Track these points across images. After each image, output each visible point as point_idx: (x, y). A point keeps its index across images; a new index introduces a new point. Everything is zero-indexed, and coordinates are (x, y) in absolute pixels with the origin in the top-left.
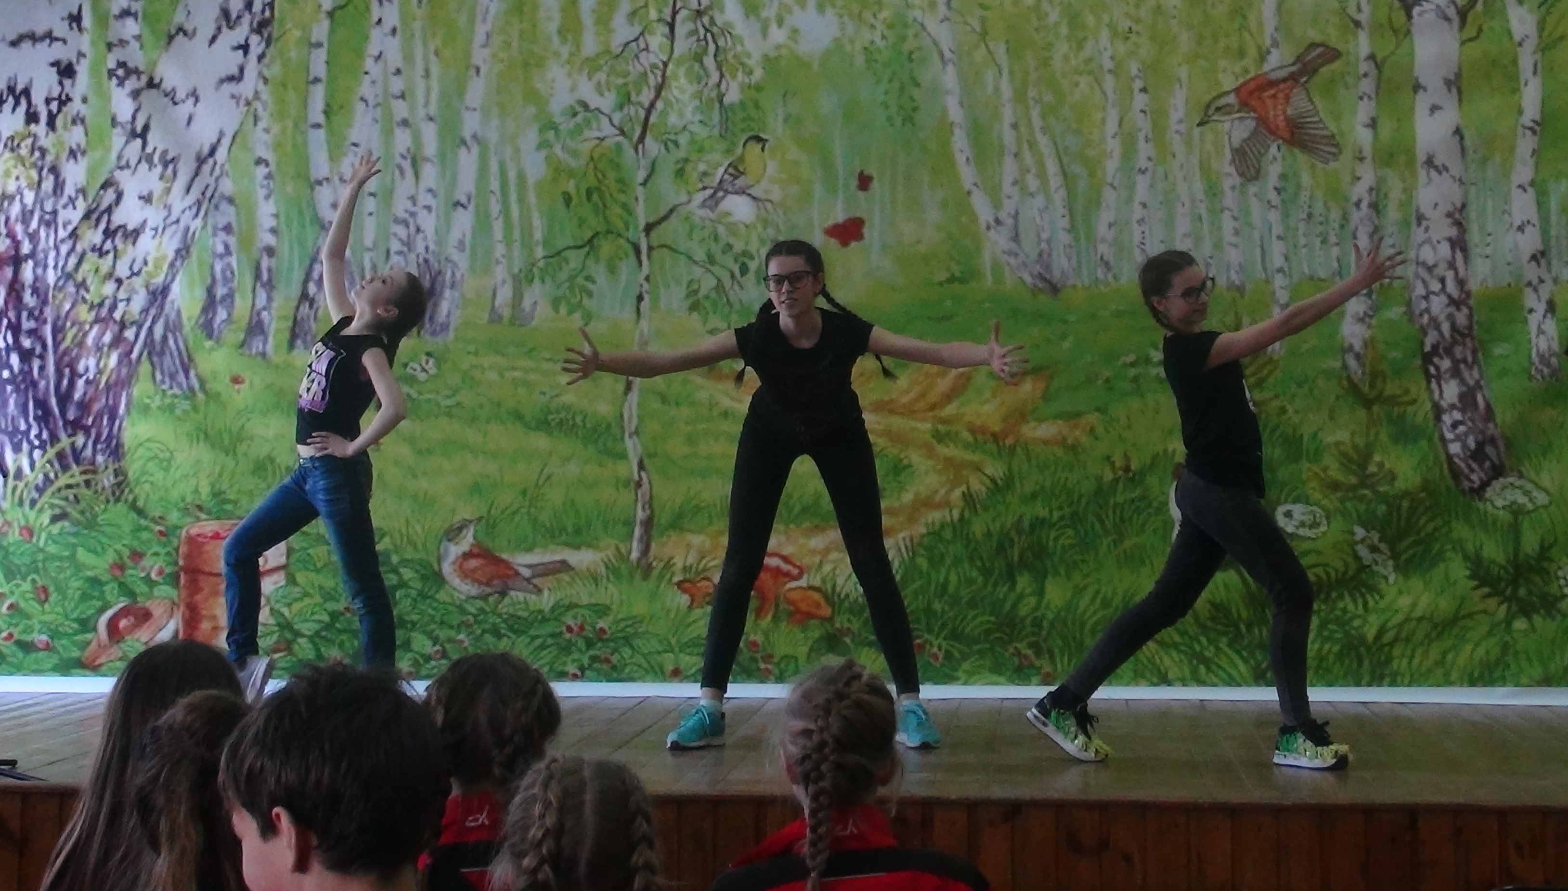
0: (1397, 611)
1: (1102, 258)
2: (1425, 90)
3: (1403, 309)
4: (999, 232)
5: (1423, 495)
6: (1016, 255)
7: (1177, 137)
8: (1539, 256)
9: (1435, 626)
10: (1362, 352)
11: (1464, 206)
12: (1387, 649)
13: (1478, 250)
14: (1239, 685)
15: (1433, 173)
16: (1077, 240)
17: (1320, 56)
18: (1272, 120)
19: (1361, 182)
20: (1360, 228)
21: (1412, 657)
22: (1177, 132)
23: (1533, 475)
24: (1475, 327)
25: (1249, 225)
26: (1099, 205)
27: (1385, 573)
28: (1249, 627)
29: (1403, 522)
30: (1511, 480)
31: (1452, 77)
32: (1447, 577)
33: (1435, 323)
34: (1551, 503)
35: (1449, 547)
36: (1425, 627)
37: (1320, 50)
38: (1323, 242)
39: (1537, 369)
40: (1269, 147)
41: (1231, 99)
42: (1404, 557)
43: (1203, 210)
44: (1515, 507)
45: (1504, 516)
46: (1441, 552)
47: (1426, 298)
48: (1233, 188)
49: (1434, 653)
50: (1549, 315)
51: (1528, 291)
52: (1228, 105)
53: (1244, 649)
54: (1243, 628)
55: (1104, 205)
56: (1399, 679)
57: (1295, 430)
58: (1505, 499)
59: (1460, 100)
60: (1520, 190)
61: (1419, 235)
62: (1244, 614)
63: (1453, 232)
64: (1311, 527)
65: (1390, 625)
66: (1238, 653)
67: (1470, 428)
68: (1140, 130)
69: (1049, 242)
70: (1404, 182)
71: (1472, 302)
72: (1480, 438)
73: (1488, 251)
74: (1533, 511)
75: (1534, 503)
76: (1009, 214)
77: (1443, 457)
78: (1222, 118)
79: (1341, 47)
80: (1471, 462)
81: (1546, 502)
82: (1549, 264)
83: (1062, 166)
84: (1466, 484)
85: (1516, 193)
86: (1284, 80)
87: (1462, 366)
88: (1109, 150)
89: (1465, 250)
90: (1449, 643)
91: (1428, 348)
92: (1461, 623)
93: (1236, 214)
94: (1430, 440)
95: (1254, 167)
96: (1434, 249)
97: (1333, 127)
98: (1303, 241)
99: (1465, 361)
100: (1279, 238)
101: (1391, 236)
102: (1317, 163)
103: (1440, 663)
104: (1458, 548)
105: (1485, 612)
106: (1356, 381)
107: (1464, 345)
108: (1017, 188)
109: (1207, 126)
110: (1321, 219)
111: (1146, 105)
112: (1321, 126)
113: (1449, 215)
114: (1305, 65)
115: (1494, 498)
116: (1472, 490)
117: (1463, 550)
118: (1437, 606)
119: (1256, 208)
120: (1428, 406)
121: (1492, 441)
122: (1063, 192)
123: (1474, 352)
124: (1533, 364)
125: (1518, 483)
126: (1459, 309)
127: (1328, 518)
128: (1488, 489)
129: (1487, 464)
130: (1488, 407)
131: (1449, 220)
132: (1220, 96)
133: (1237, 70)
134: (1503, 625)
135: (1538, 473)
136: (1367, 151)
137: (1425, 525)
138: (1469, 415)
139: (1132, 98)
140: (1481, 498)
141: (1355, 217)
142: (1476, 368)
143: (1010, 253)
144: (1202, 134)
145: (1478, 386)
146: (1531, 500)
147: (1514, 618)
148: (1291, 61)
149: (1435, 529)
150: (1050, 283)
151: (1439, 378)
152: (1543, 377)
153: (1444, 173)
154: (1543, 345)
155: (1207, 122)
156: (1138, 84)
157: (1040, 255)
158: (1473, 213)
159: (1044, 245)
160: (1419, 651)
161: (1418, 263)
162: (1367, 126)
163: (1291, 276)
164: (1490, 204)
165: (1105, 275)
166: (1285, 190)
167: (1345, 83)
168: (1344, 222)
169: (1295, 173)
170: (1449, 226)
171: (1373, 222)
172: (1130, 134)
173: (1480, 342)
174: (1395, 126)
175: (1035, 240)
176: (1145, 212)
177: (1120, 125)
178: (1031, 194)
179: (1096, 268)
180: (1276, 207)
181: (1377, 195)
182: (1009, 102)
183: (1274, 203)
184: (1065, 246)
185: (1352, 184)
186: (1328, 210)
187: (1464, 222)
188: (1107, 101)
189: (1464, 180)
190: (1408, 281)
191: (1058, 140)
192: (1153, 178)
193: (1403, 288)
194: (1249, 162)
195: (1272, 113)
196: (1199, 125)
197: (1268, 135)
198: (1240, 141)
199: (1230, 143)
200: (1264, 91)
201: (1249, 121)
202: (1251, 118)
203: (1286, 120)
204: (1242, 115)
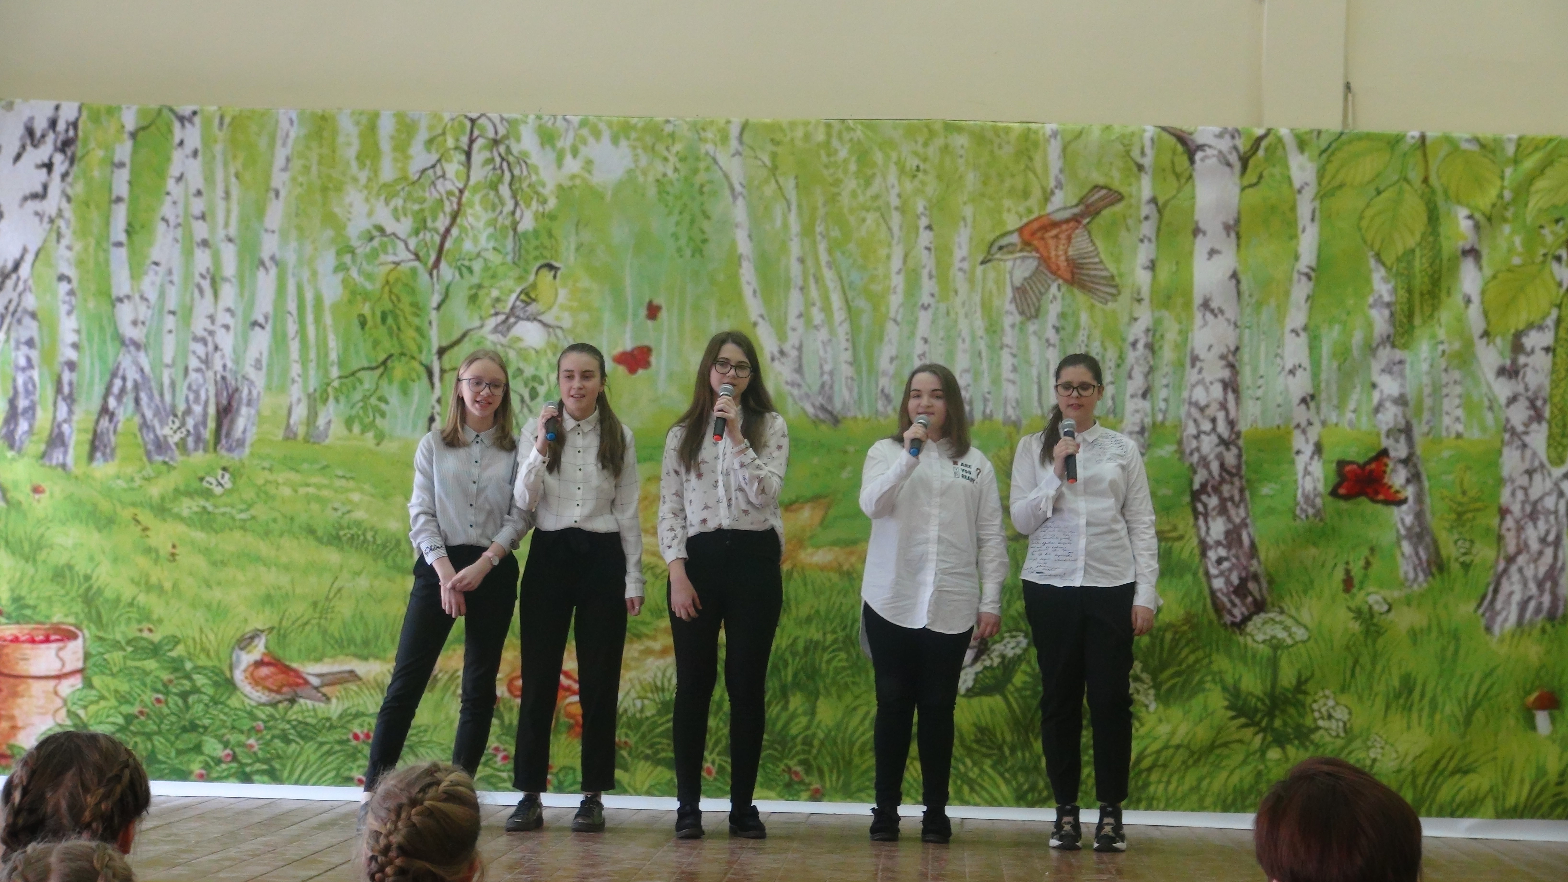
0: (1155, 739)
1: (882, 391)
2: (1204, 233)
3: (1174, 447)
4: (783, 364)
5: (1185, 628)
6: (799, 386)
7: (960, 274)
8: (1308, 399)
9: (1192, 753)
11: (1237, 349)
12: (1144, 775)
13: (1250, 392)
14: (1000, 805)
15: (1209, 316)
16: (859, 373)
17: (1102, 199)
18: (1053, 259)
19: (1139, 322)
20: (1136, 367)
21: (1168, 782)
22: (960, 269)
23: (1293, 612)
24: (1244, 467)
25: (1028, 362)
26: (881, 339)
27: (1147, 702)
28: (1013, 750)
29: (1165, 655)
30: (1271, 615)
31: (1231, 222)
32: (1205, 707)
33: (1204, 462)
34: (1309, 638)
35: (1209, 678)
36: (1182, 754)
37: (1103, 192)
39: (1302, 509)
40: (1049, 286)
41: (1015, 239)
42: (1165, 687)
43: (982, 346)
44: (1274, 641)
45: (1265, 650)
46: (1201, 682)
47: (1197, 437)
48: (1013, 326)
49: (1190, 779)
50: (1316, 457)
51: (1297, 433)
52: (1010, 244)
53: (1007, 770)
54: (1007, 752)
55: (886, 339)
56: (1155, 803)
58: (1265, 634)
59: (1238, 246)
60: (1293, 335)
61: (1192, 376)
62: (1008, 738)
63: (1226, 374)
65: (1149, 751)
66: (1002, 775)
67: (1233, 564)
68: (924, 267)
69: (831, 373)
70: (1180, 323)
71: (1241, 442)
72: (1244, 574)
73: (1259, 393)
74: (1292, 646)
75: (1293, 638)
76: (793, 347)
77: (1206, 592)
78: (1005, 257)
79: (1124, 190)
80: (1233, 597)
81: (1305, 638)
82: (1318, 408)
83: (847, 301)
84: (1228, 619)
85: (1289, 338)
86: (1067, 221)
87: (1229, 504)
88: (893, 285)
89: (1236, 391)
90: (1205, 770)
91: (1196, 486)
92: (1217, 751)
93: (1014, 351)
94: (1195, 574)
95: (1034, 305)
96: (1207, 390)
97: (1112, 268)
99: (1232, 499)
101: (1164, 376)
102: (1097, 303)
103: (1196, 789)
104: (1217, 679)
105: (1241, 741)
107: (1232, 483)
108: (802, 320)
109: (989, 264)
111: (931, 243)
112: (1101, 266)
113: (1223, 357)
114: (1087, 206)
115: (1255, 632)
116: (1233, 624)
117: (1222, 681)
118: (1194, 735)
119: (1034, 344)
120: (1195, 542)
121: (1255, 577)
122: (846, 326)
123: (1242, 491)
124: (1297, 504)
125: (1278, 619)
126: (1228, 449)
128: (1250, 624)
129: (1250, 599)
130: (1253, 545)
131: (1223, 363)
132: (1004, 235)
133: (1021, 209)
134: (1258, 755)
135: (1297, 609)
136: (1145, 293)
137: (1187, 657)
138: (1233, 551)
139: (917, 236)
140: (1242, 632)
141: (1131, 356)
142: (1242, 505)
143: (793, 384)
144: (984, 273)
145: (1244, 524)
146: (1290, 635)
147: (1268, 747)
148: (1074, 202)
149: (1197, 661)
150: (831, 413)
151: (1206, 515)
152: (1307, 517)
153: (1219, 316)
154: (1308, 484)
155: (989, 261)
156: (924, 222)
157: (823, 386)
158: (1246, 355)
159: (826, 377)
160: (1175, 779)
161: (1190, 403)
162: (1147, 268)
164: (1263, 348)
165: (885, 407)
166: (1063, 329)
167: (1127, 225)
168: (1120, 362)
169: (1074, 313)
170: (1223, 368)
171: (1148, 362)
172: (913, 270)
173: (1248, 481)
174: (1174, 268)
175: (818, 372)
176: (926, 347)
177: (905, 261)
178: (816, 328)
179: (876, 400)
180: (1054, 346)
181: (1154, 336)
182: (797, 235)
183: (1052, 341)
184: (847, 378)
185: (1129, 324)
186: (1105, 349)
187: (1237, 364)
188: (892, 237)
189: (1239, 323)
190: (1180, 421)
191: (844, 275)
192: (935, 314)
193: (1175, 427)
194: (1029, 300)
195: (1053, 253)
196: (983, 263)
197: (1049, 275)
198: (1021, 280)
199: (1012, 282)
200: (1047, 231)
201: (1031, 260)
202: (1033, 257)
203: (1067, 260)
204: (1025, 254)
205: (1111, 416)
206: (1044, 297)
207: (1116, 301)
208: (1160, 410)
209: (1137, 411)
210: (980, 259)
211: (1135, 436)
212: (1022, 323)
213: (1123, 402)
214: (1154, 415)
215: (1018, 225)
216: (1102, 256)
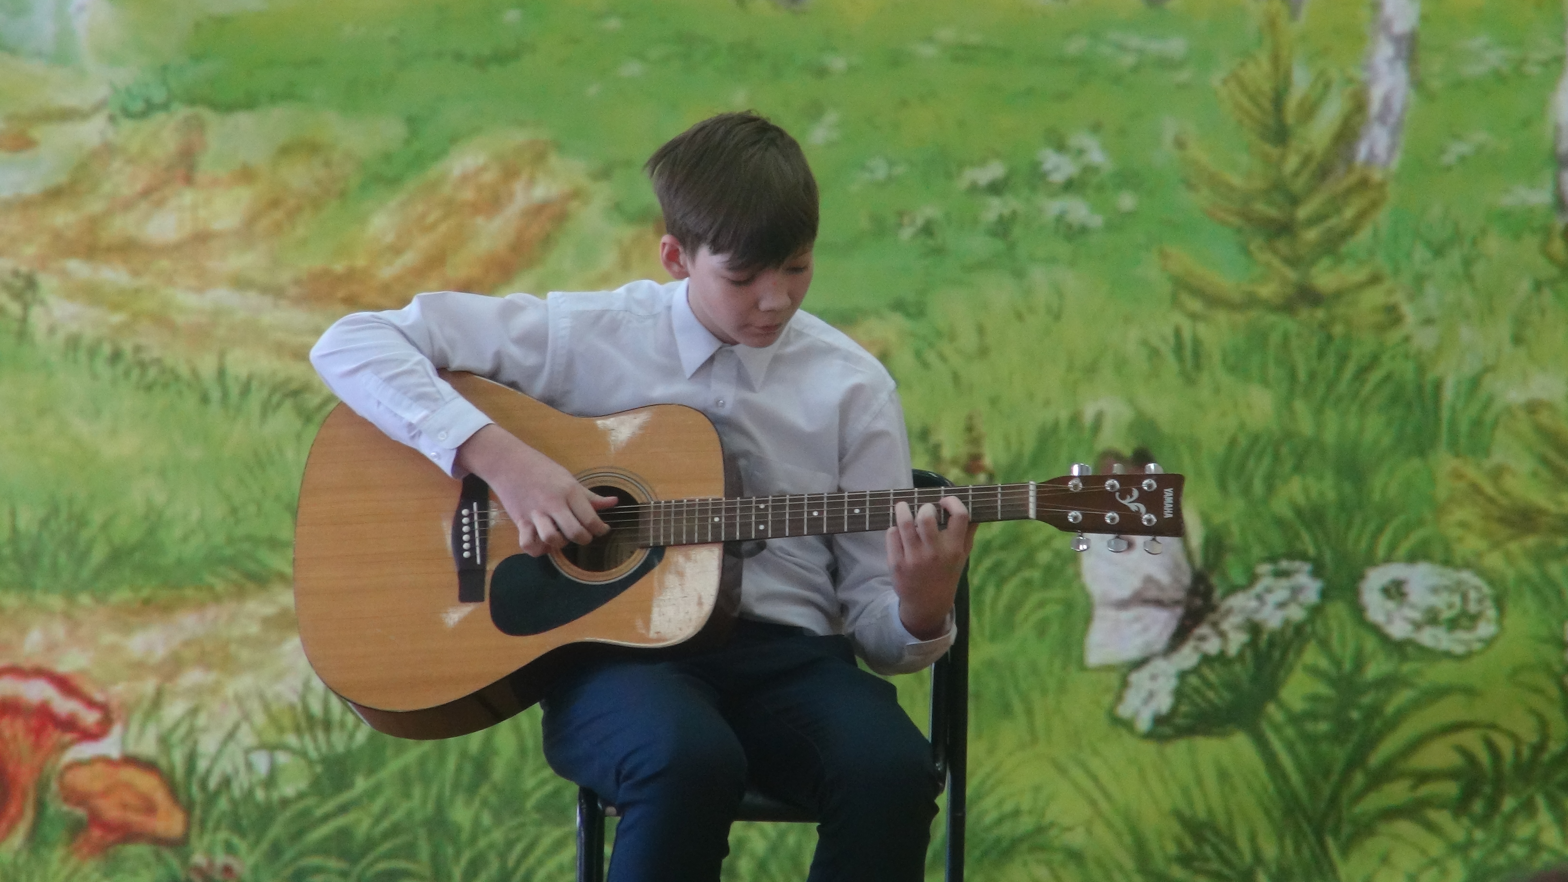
57: (1421, 370)
64: (1453, 624)
127: (1500, 603)
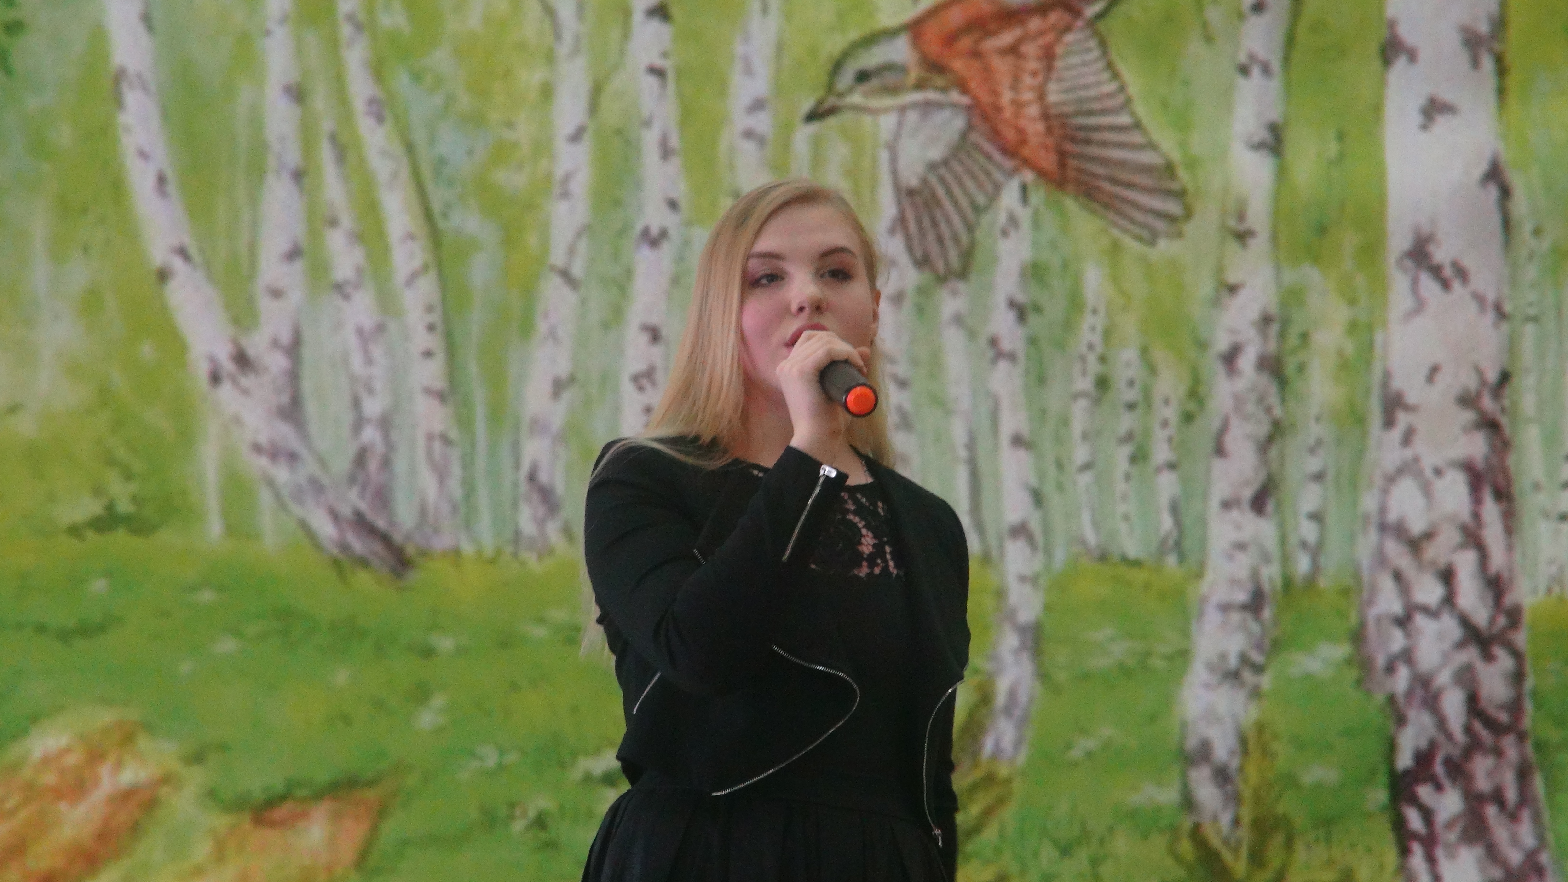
1: (532, 477)
2: (1412, 56)
3: (1342, 650)
4: (245, 392)
6: (293, 457)
7: (749, 147)
10: (1235, 763)
11: (1505, 377)
13: (1542, 499)
15: (1428, 285)
16: (465, 423)
18: (1008, 113)
19: (1242, 297)
20: (1235, 422)
22: (749, 134)
24: (1529, 707)
25: (940, 402)
26: (526, 329)
31: (1483, 28)
33: (1426, 692)
38: (1134, 459)
40: (998, 188)
41: (900, 51)
47: (1403, 622)
48: (899, 299)
52: (889, 68)
55: (542, 327)
59: (1502, 90)
61: (1387, 449)
63: (1477, 446)
68: (647, 123)
69: (385, 423)
70: (1352, 302)
71: (1521, 638)
76: (275, 343)
78: (875, 103)
83: (428, 215)
87: (1491, 811)
88: (559, 172)
89: (1504, 495)
91: (1405, 760)
93: (904, 369)
95: (956, 239)
96: (1427, 490)
97: (1169, 144)
98: (1081, 454)
99: (1497, 797)
100: (1018, 441)
101: (1312, 451)
102: (1128, 242)
106: (1215, 842)
107: (1498, 752)
108: (299, 265)
109: (832, 122)
110: (1131, 395)
111: (665, 55)
112: (1137, 138)
113: (1467, 400)
122: (427, 286)
123: (1523, 774)
126: (1488, 657)
131: (1469, 416)
132: (871, 40)
136: (1258, 215)
139: (626, 35)
141: (1223, 391)
142: (1526, 815)
143: (275, 453)
144: (817, 144)
145: (1534, 868)
150: (386, 539)
151: (1429, 842)
153: (1457, 284)
155: (832, 111)
157: (361, 458)
158: (1526, 396)
159: (370, 434)
161: (1383, 527)
162: (1260, 146)
163: (1048, 552)
165: (541, 524)
166: (1038, 309)
167: (1205, 25)
168: (1192, 406)
169: (1065, 266)
170: (1466, 430)
171: (1268, 410)
172: (619, 132)
173: (1540, 747)
174: (1333, 148)
175: (348, 419)
176: (656, 352)
177: (594, 107)
178: (339, 288)
179: (515, 505)
180: (1012, 357)
181: (1282, 336)
182: (284, 20)
183: (1006, 345)
184: (430, 437)
185: (1216, 302)
186: (1152, 370)
187: (1504, 421)
188: (558, 36)
189: (1508, 308)
190: (1357, 575)
191: (419, 136)
192: (680, 259)
193: (1345, 592)
194: (944, 228)
195: (1006, 97)
196: (813, 116)
197: (998, 156)
198: (920, 169)
199: (895, 173)
200: (989, 34)
201: (947, 113)
202: (953, 105)
203: (1046, 116)
204: (931, 95)
205: (1171, 560)
206: (985, 220)
207: (1180, 235)
208: (1304, 545)
209: (1241, 546)
210: (807, 105)
211: (1236, 617)
212: (921, 291)
213: (1202, 522)
214: (1286, 559)
215: (908, 15)
216: (1141, 109)
